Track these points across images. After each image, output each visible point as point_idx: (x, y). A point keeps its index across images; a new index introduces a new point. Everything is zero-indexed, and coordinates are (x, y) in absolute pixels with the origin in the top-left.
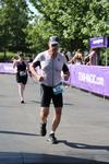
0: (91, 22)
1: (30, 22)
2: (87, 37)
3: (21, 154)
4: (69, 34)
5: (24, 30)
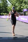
2: (22, 9)
5: (7, 8)
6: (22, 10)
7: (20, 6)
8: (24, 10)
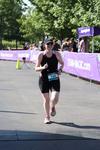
0: (79, 13)
1: (24, 13)
2: (75, 27)
3: (16, 131)
4: (59, 24)
5: (18, 21)
6: (74, 31)
7: (67, 16)
8: (82, 32)
